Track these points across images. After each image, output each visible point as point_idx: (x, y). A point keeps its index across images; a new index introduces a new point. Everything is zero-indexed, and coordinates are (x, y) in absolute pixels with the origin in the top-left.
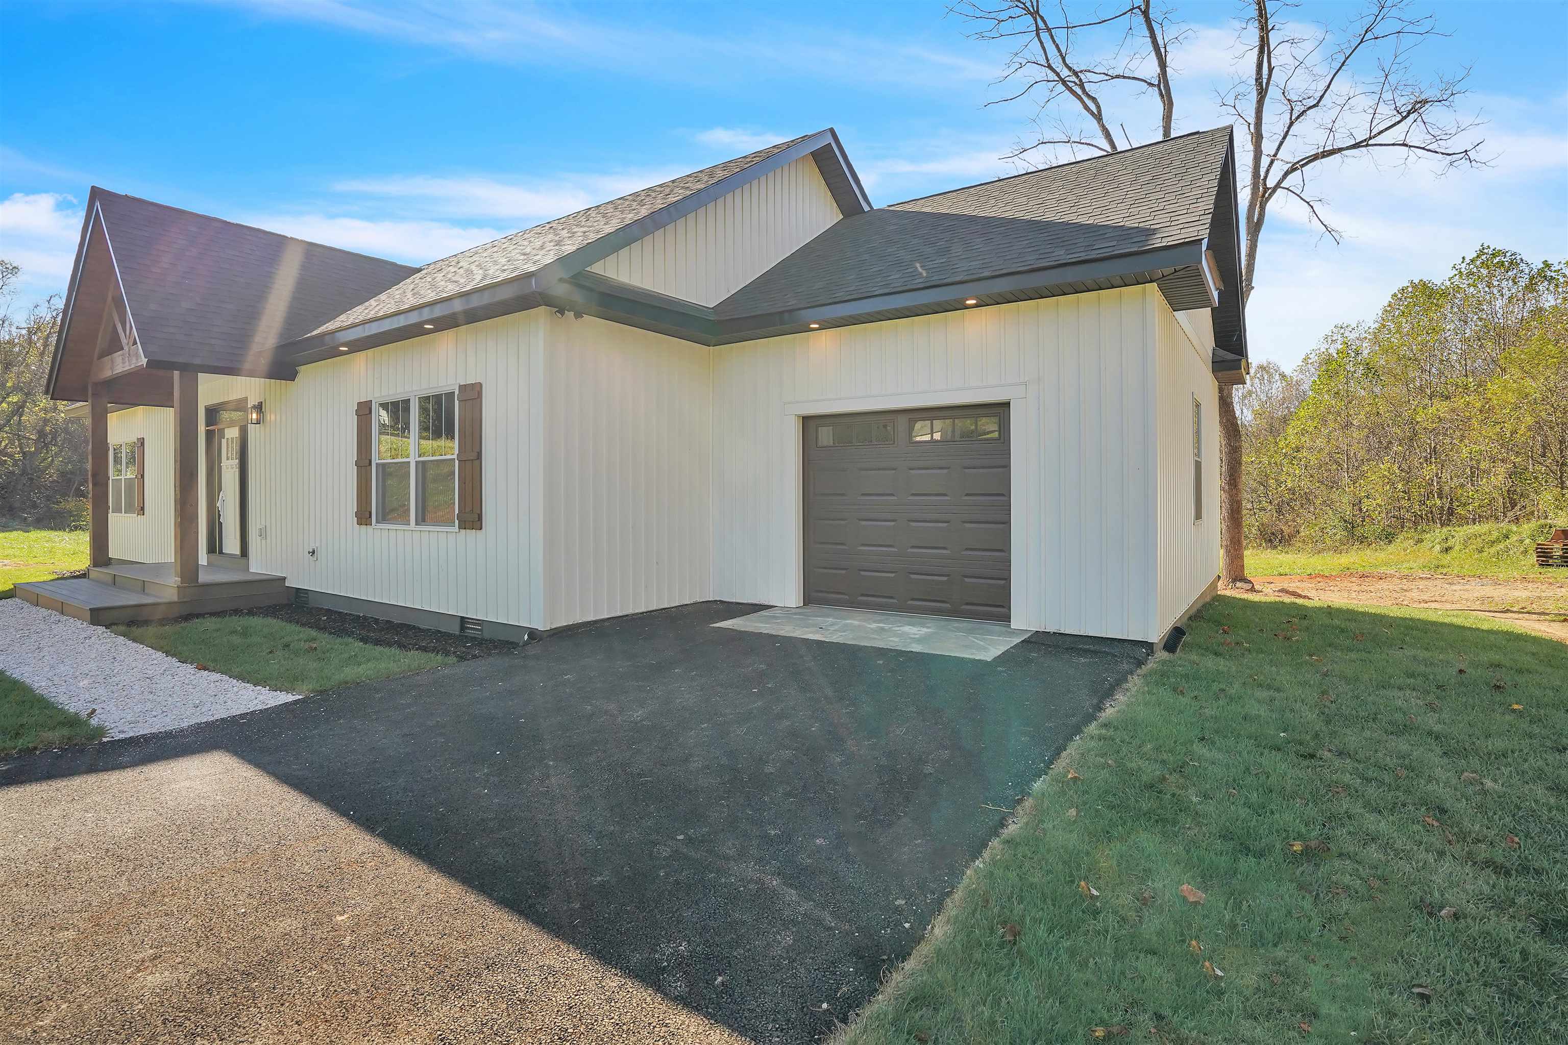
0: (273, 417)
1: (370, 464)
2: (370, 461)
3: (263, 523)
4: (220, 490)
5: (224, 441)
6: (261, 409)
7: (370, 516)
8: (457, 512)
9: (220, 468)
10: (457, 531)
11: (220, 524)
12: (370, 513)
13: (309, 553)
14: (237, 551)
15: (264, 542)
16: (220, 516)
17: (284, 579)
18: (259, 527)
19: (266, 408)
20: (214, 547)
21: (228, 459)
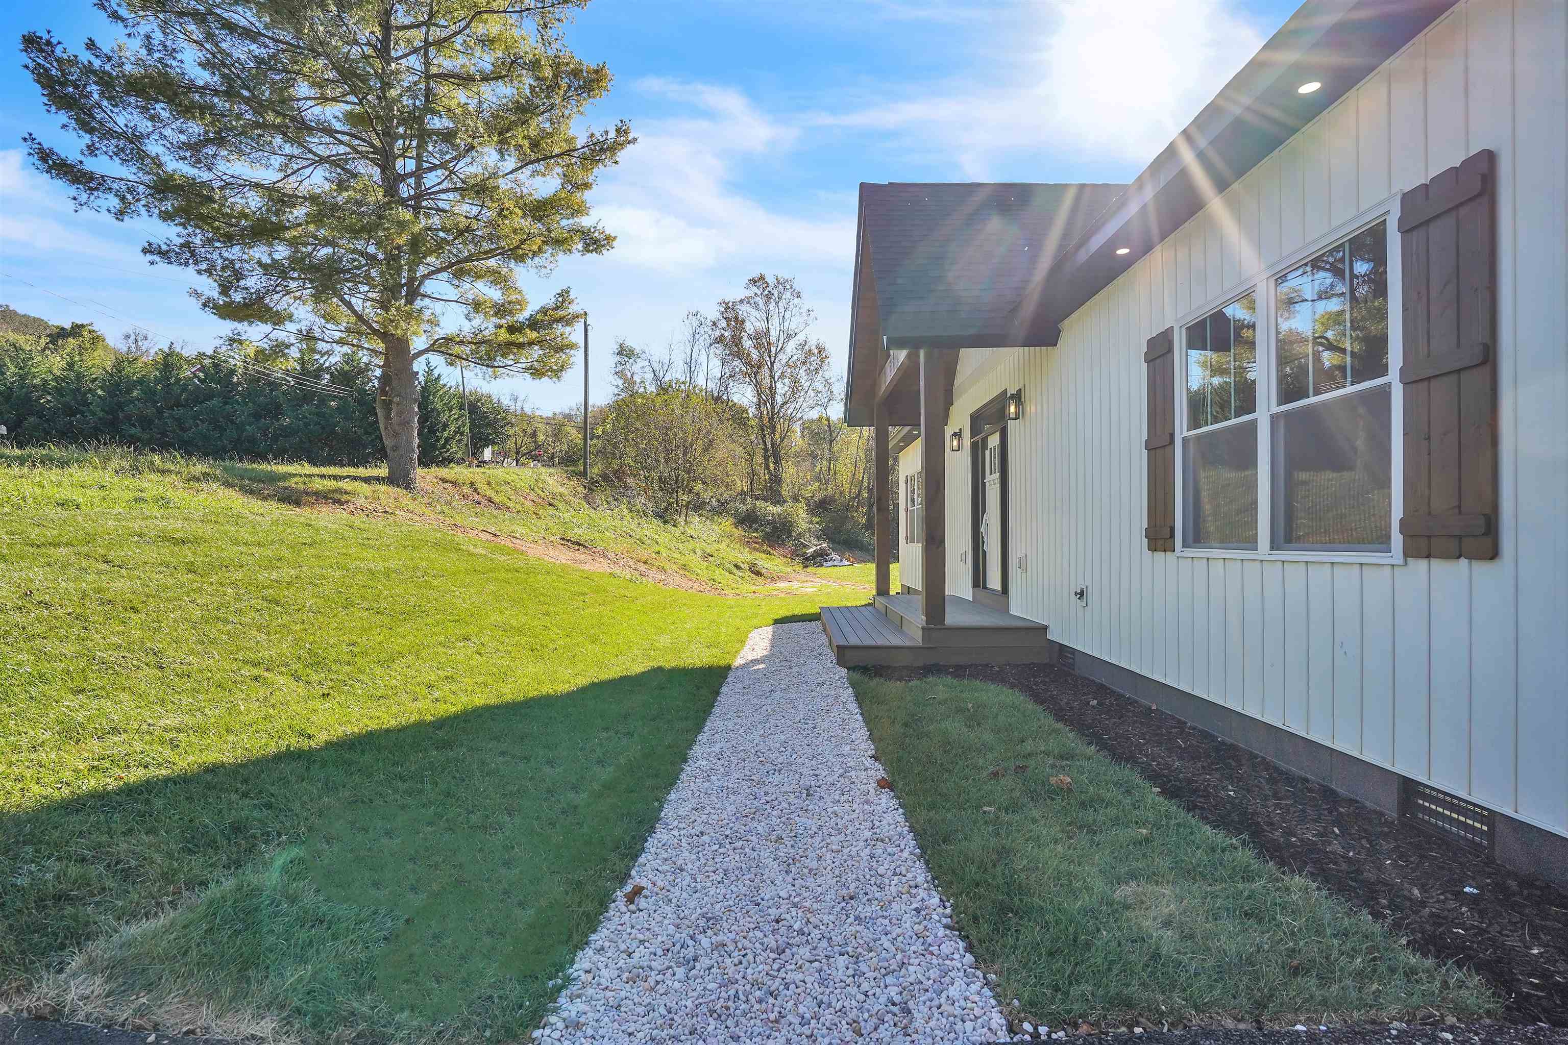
0: (1033, 408)
1: (1172, 442)
2: (1172, 435)
3: (1023, 551)
4: (984, 512)
5: (987, 453)
6: (1020, 398)
7: (1172, 536)
8: (1397, 511)
9: (984, 484)
10: (1401, 562)
11: (984, 553)
12: (1172, 529)
13: (1076, 594)
14: (998, 587)
15: (1024, 575)
16: (983, 542)
17: (1045, 628)
18: (1018, 556)
19: (1027, 396)
20: (979, 579)
21: (991, 474)
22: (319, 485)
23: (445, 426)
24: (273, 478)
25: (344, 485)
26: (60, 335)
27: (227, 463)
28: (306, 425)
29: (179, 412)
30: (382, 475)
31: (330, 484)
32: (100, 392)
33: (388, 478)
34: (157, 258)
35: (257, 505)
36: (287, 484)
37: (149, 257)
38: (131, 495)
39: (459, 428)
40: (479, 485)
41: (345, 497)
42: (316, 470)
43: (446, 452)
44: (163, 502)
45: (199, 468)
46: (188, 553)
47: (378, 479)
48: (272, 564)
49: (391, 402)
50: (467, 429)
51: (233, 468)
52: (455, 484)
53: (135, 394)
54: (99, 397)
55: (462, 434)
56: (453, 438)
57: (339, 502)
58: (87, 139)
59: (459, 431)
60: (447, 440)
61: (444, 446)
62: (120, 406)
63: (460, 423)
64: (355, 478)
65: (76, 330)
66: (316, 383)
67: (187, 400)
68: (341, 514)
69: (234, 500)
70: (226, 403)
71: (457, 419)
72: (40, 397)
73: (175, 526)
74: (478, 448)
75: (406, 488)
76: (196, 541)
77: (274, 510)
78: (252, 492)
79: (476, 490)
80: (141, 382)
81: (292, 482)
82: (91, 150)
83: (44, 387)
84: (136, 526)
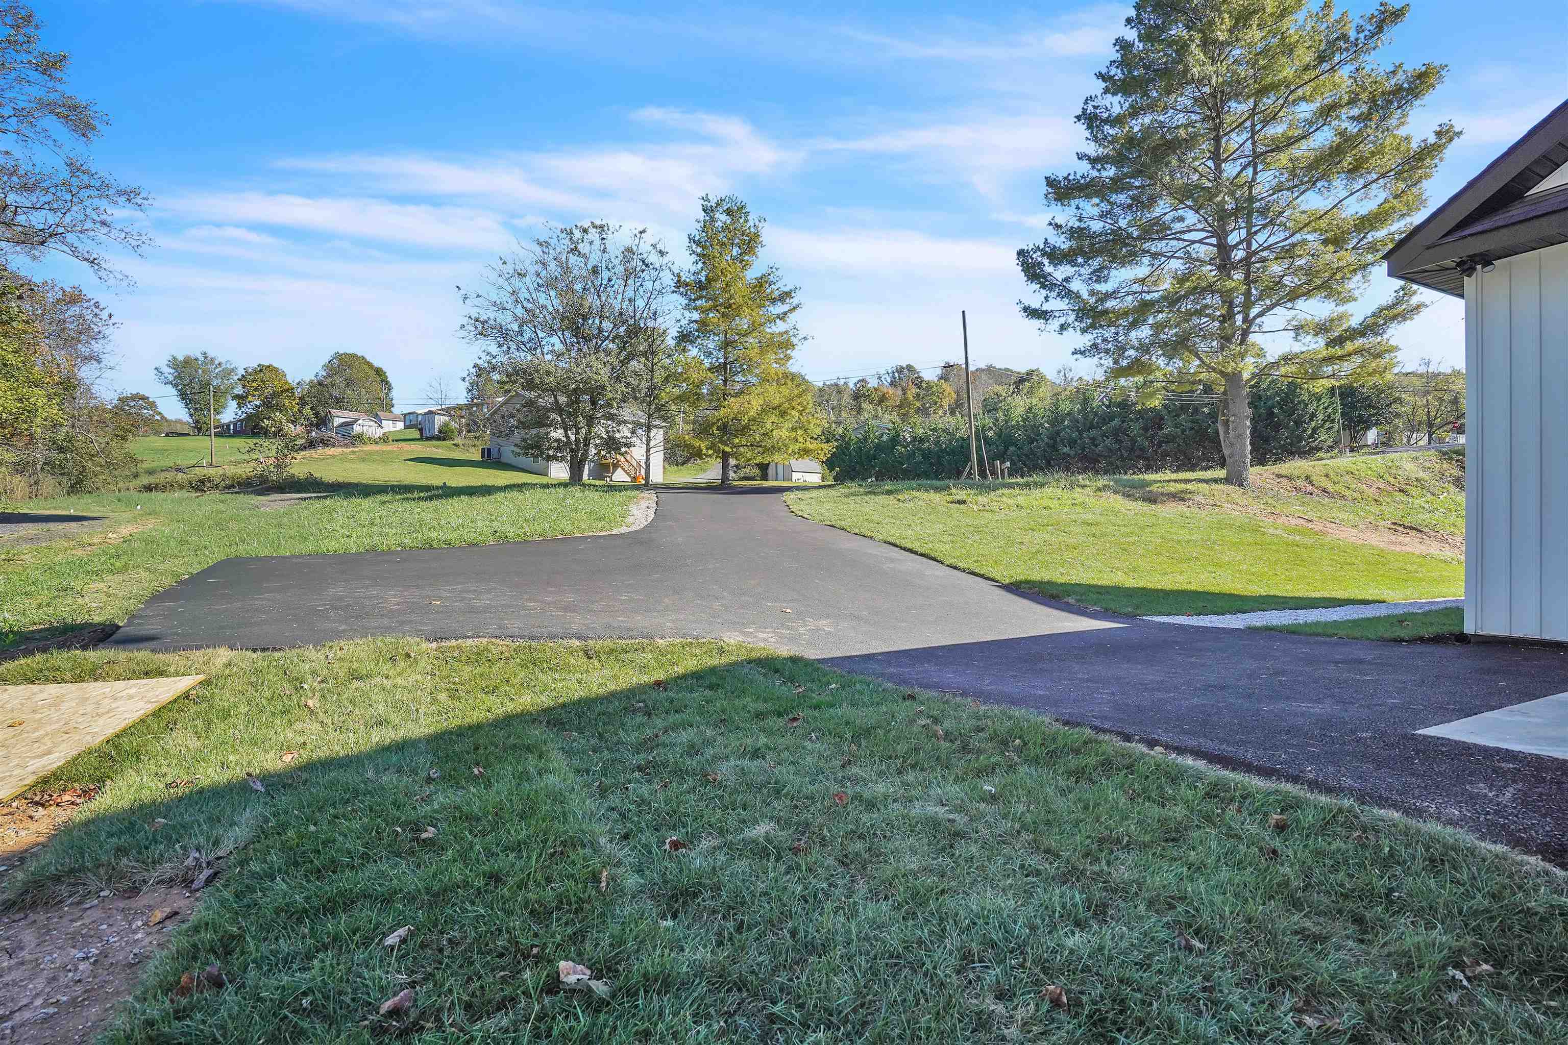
22: (1173, 488)
23: (1313, 416)
24: (1145, 484)
25: (1190, 487)
26: (1021, 380)
27: (1118, 476)
28: (1183, 431)
29: (1093, 433)
30: (1222, 476)
31: (1181, 486)
32: (1047, 425)
33: (1225, 479)
34: (1079, 356)
35: (1131, 505)
36: (1151, 489)
37: (1076, 356)
38: (1069, 502)
39: (1329, 416)
40: (1314, 478)
41: (1189, 496)
42: (1174, 476)
43: (1313, 442)
44: (1084, 505)
45: (1101, 483)
46: (1093, 529)
47: (1216, 481)
48: (1128, 535)
49: (1228, 421)
50: (1338, 416)
51: (1121, 480)
52: (1290, 478)
53: (1066, 423)
54: (1046, 428)
55: (1333, 421)
56: (1322, 426)
57: (1183, 500)
58: (1044, 292)
59: (1329, 419)
60: (1314, 430)
61: (1311, 436)
62: (1058, 433)
63: (1330, 410)
64: (1199, 481)
65: (1030, 373)
66: (1191, 397)
67: (1097, 423)
68: (1181, 508)
69: (1118, 502)
70: (1123, 422)
71: (1325, 408)
72: (1016, 433)
73: (1089, 517)
74: (1358, 432)
75: (1239, 485)
76: (1097, 524)
77: (1140, 506)
78: (1129, 496)
79: (1311, 482)
80: (1069, 414)
81: (1154, 488)
82: (1047, 298)
83: (1017, 427)
84: (1073, 517)
